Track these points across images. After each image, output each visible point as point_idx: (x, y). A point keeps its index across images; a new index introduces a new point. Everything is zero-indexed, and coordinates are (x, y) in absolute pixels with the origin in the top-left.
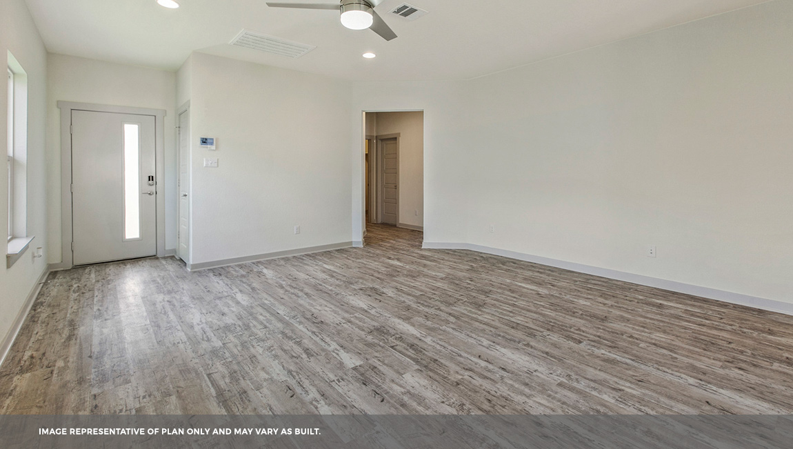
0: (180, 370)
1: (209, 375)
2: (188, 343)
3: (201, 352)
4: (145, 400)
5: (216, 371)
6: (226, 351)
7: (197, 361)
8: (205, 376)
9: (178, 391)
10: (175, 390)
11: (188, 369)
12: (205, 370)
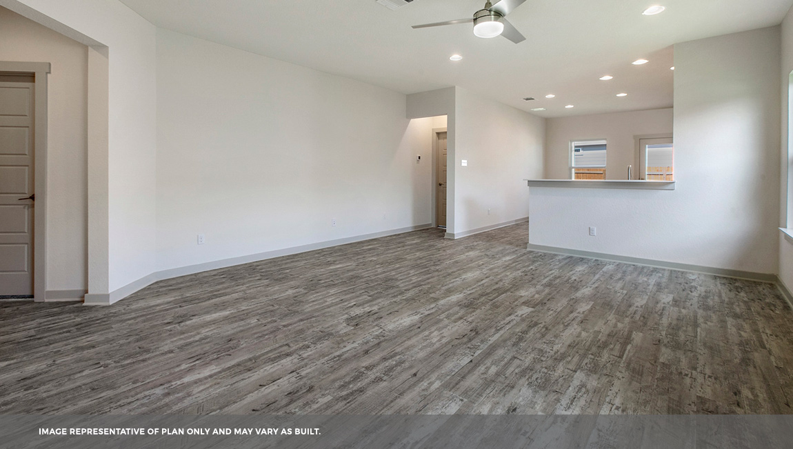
0: (641, 375)
1: (621, 357)
2: (608, 399)
3: (605, 380)
4: (687, 373)
5: (612, 356)
6: (584, 363)
7: (618, 374)
8: (624, 359)
9: (655, 362)
10: (657, 364)
11: (633, 373)
12: (619, 362)
